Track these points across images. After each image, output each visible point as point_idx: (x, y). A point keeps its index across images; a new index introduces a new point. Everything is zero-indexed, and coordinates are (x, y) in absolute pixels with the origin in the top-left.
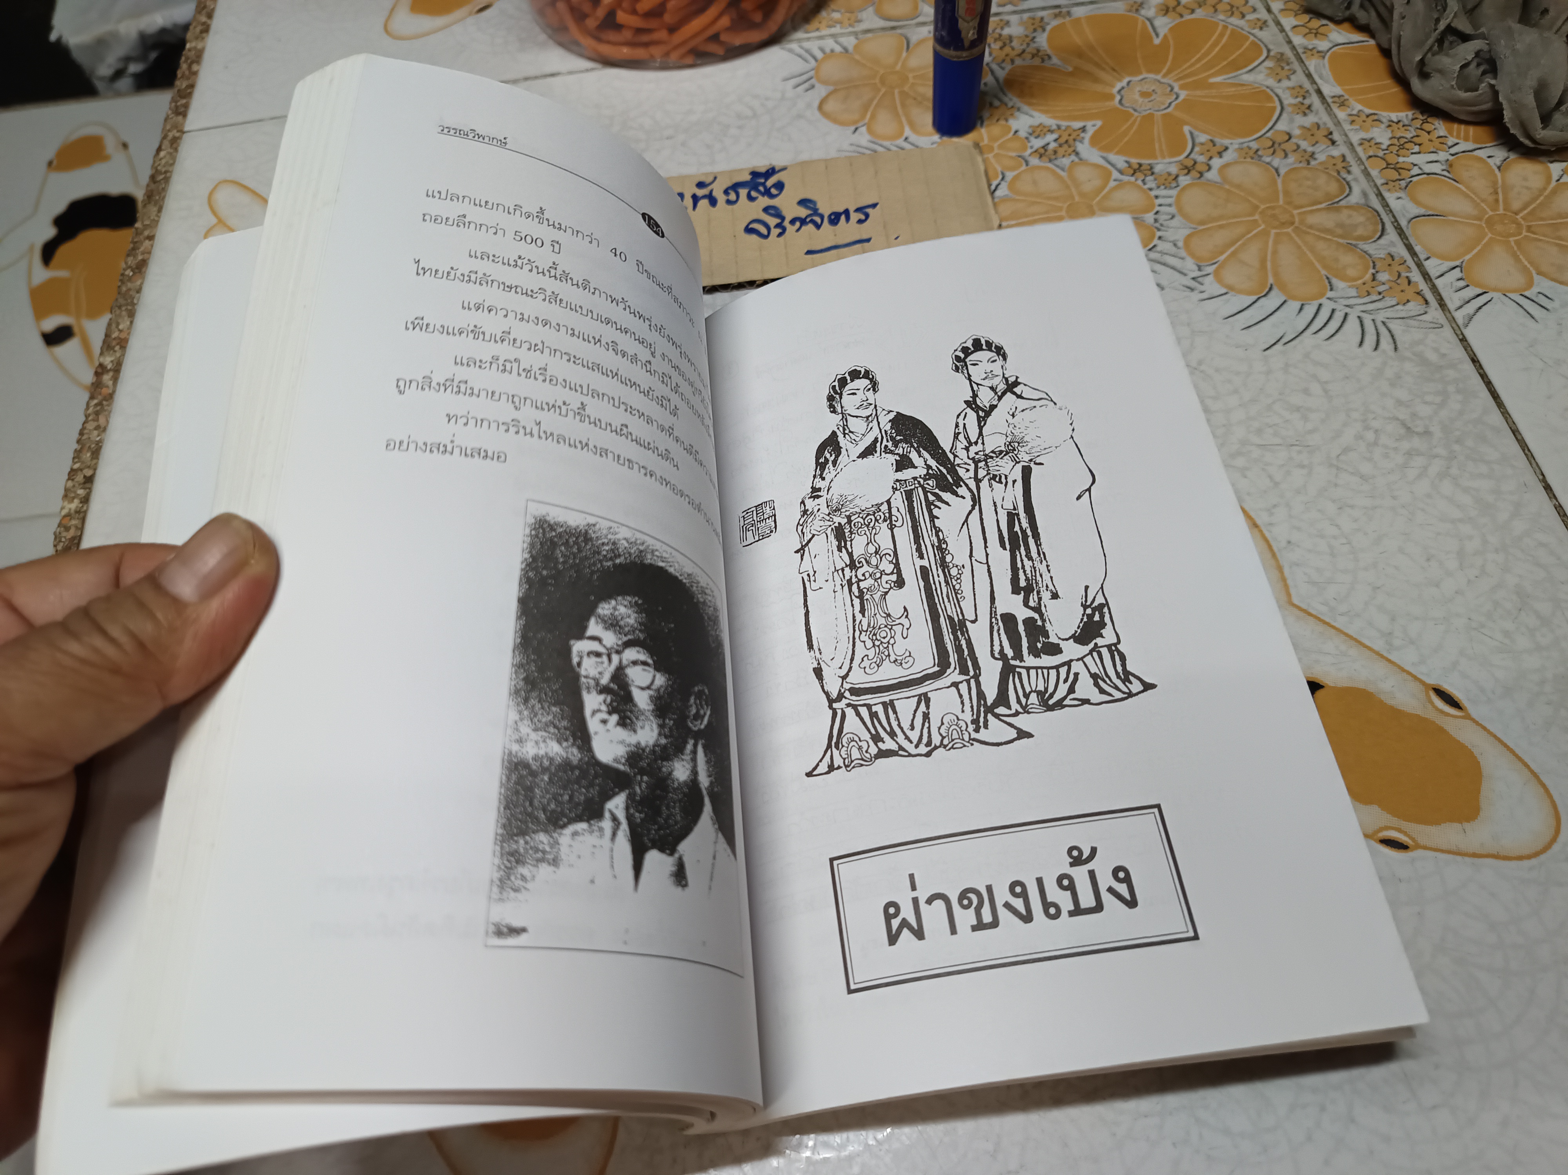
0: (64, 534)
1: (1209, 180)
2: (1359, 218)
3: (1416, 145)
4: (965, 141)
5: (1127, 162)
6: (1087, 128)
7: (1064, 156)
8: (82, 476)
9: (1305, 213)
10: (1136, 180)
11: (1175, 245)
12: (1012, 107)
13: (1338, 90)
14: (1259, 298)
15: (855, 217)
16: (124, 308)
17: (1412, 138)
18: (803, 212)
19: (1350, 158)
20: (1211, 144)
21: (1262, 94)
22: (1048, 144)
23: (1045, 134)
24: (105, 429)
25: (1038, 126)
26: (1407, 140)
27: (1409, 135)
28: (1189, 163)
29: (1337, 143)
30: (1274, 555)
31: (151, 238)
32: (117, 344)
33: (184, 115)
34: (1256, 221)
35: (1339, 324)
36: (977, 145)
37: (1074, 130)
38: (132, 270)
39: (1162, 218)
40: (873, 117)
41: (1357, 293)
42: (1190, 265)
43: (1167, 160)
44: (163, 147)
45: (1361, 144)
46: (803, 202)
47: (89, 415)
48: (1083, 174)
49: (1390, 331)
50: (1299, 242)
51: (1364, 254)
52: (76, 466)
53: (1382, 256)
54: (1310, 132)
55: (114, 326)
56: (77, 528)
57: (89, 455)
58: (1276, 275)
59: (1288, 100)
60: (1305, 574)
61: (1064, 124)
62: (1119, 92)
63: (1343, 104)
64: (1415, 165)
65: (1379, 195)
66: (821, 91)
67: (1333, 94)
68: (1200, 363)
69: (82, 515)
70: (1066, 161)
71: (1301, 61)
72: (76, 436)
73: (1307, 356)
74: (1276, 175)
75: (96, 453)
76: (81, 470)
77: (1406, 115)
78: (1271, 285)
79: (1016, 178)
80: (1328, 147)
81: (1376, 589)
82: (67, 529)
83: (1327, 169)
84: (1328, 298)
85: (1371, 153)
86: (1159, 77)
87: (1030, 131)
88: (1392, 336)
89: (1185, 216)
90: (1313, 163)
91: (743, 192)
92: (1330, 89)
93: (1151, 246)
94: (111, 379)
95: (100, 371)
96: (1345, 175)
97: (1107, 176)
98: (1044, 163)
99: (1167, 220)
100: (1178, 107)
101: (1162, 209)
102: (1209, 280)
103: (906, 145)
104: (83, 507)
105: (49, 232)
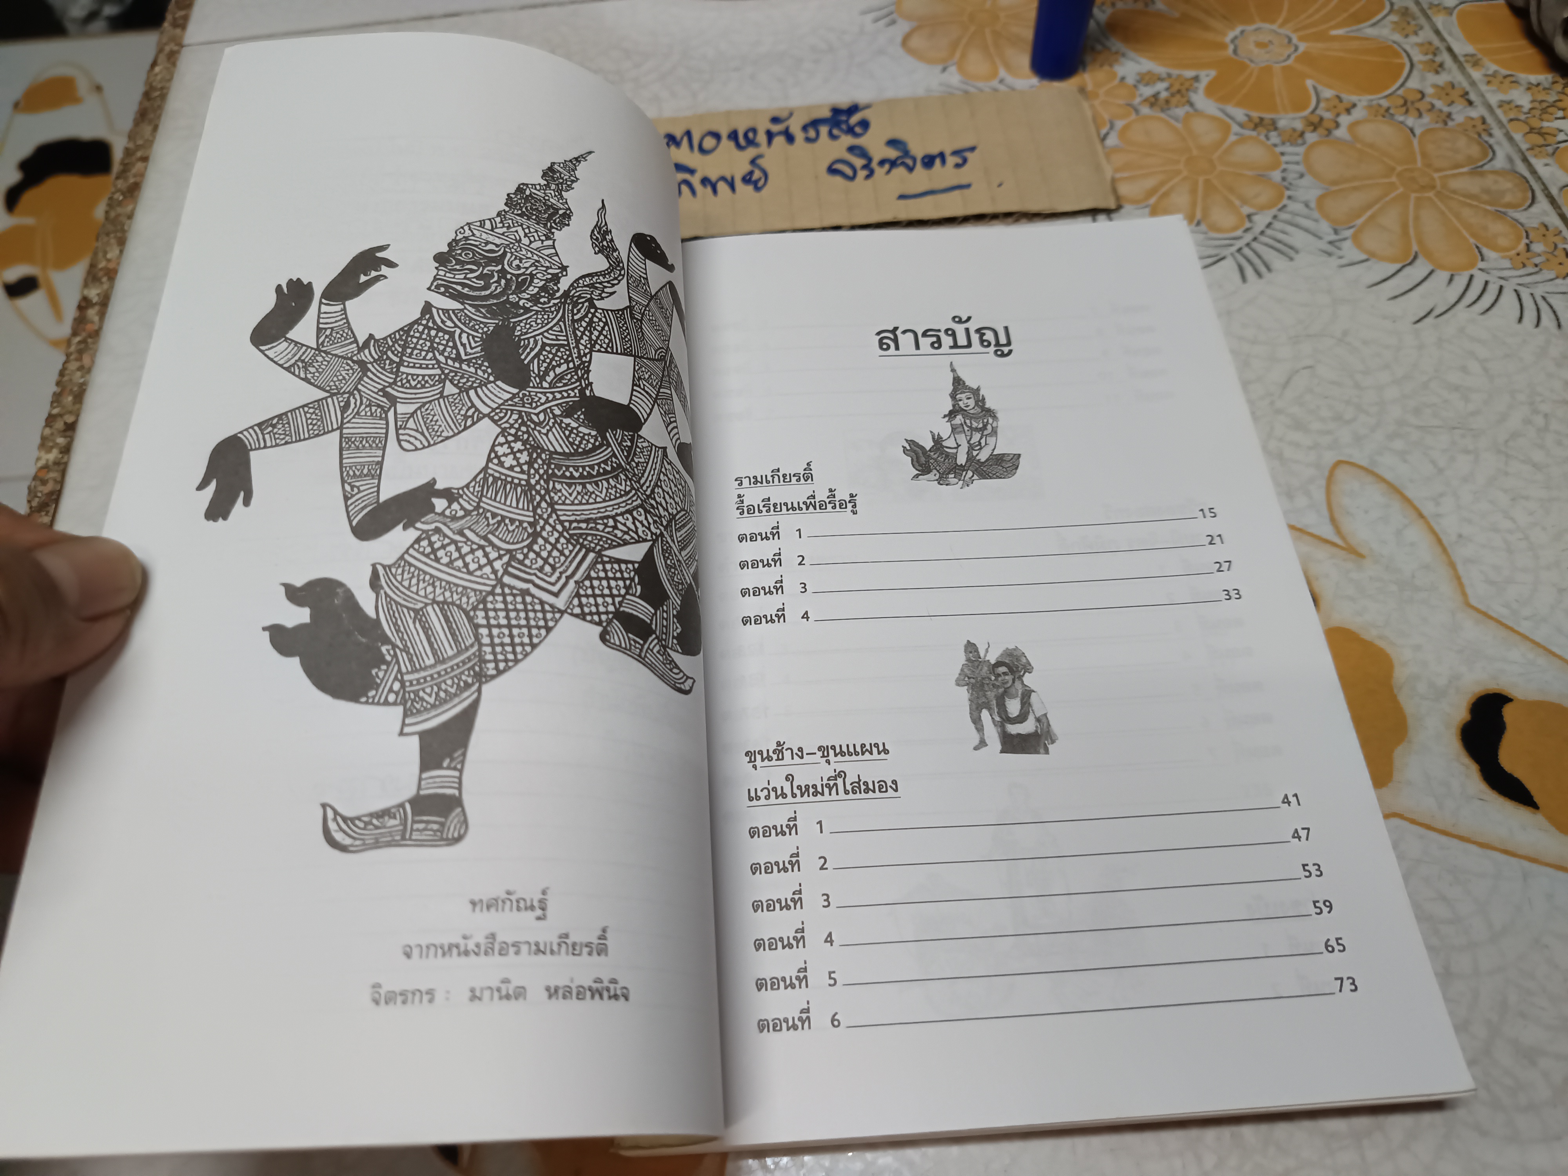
0: (41, 488)
1: (1338, 138)
2: (1506, 184)
3: (1559, 109)
4: (1069, 86)
5: (1247, 115)
6: (1201, 78)
7: (1177, 106)
8: (62, 423)
9: (1446, 176)
10: (1259, 134)
11: (1307, 205)
12: (1117, 52)
13: (1470, 49)
14: (1404, 267)
15: (951, 160)
16: (112, 235)
17: (1555, 101)
18: (893, 154)
19: (1490, 120)
20: (1337, 101)
21: (1387, 50)
22: (1158, 93)
23: (1154, 83)
24: (89, 371)
25: (1145, 74)
26: (1547, 104)
27: (1552, 98)
28: (1315, 120)
29: (1475, 104)
30: (1445, 550)
31: (145, 159)
32: (106, 275)
33: (183, 27)
34: (1393, 183)
35: (1493, 298)
36: (1082, 90)
37: (1187, 80)
38: (123, 194)
39: (1291, 176)
40: (963, 56)
41: (1512, 264)
42: (1325, 227)
43: (1291, 115)
44: (159, 61)
45: (1500, 106)
46: (893, 143)
47: (71, 354)
48: (1200, 126)
49: (1551, 307)
50: (1443, 208)
51: (1515, 222)
52: (55, 411)
53: (1536, 225)
54: (1446, 90)
55: (100, 255)
56: (55, 480)
57: (70, 398)
58: (1420, 242)
59: (1418, 57)
60: (1481, 572)
61: (1175, 72)
62: (1233, 41)
63: (1476, 64)
64: (1561, 131)
65: (1525, 160)
66: (903, 27)
67: (1464, 53)
68: (1345, 333)
69: (62, 467)
70: (1180, 112)
71: (1428, 18)
72: (55, 377)
73: (1462, 330)
74: (1411, 135)
75: (79, 397)
76: (60, 415)
77: (1545, 78)
78: (1416, 253)
79: (1126, 128)
80: (1465, 108)
81: (1561, 591)
82: (44, 482)
83: (1466, 130)
84: (1480, 269)
85: (1512, 116)
86: (1274, 27)
87: (1138, 78)
88: (1554, 312)
89: (1315, 175)
90: (1450, 123)
91: (824, 130)
92: (1462, 47)
93: (1280, 206)
94: (97, 314)
95: (84, 304)
96: (1487, 138)
97: (1227, 130)
98: (1156, 113)
99: (1295, 179)
100: (1298, 59)
101: (1291, 167)
102: (1347, 245)
103: (1002, 88)
104: (62, 457)
105: (14, 177)
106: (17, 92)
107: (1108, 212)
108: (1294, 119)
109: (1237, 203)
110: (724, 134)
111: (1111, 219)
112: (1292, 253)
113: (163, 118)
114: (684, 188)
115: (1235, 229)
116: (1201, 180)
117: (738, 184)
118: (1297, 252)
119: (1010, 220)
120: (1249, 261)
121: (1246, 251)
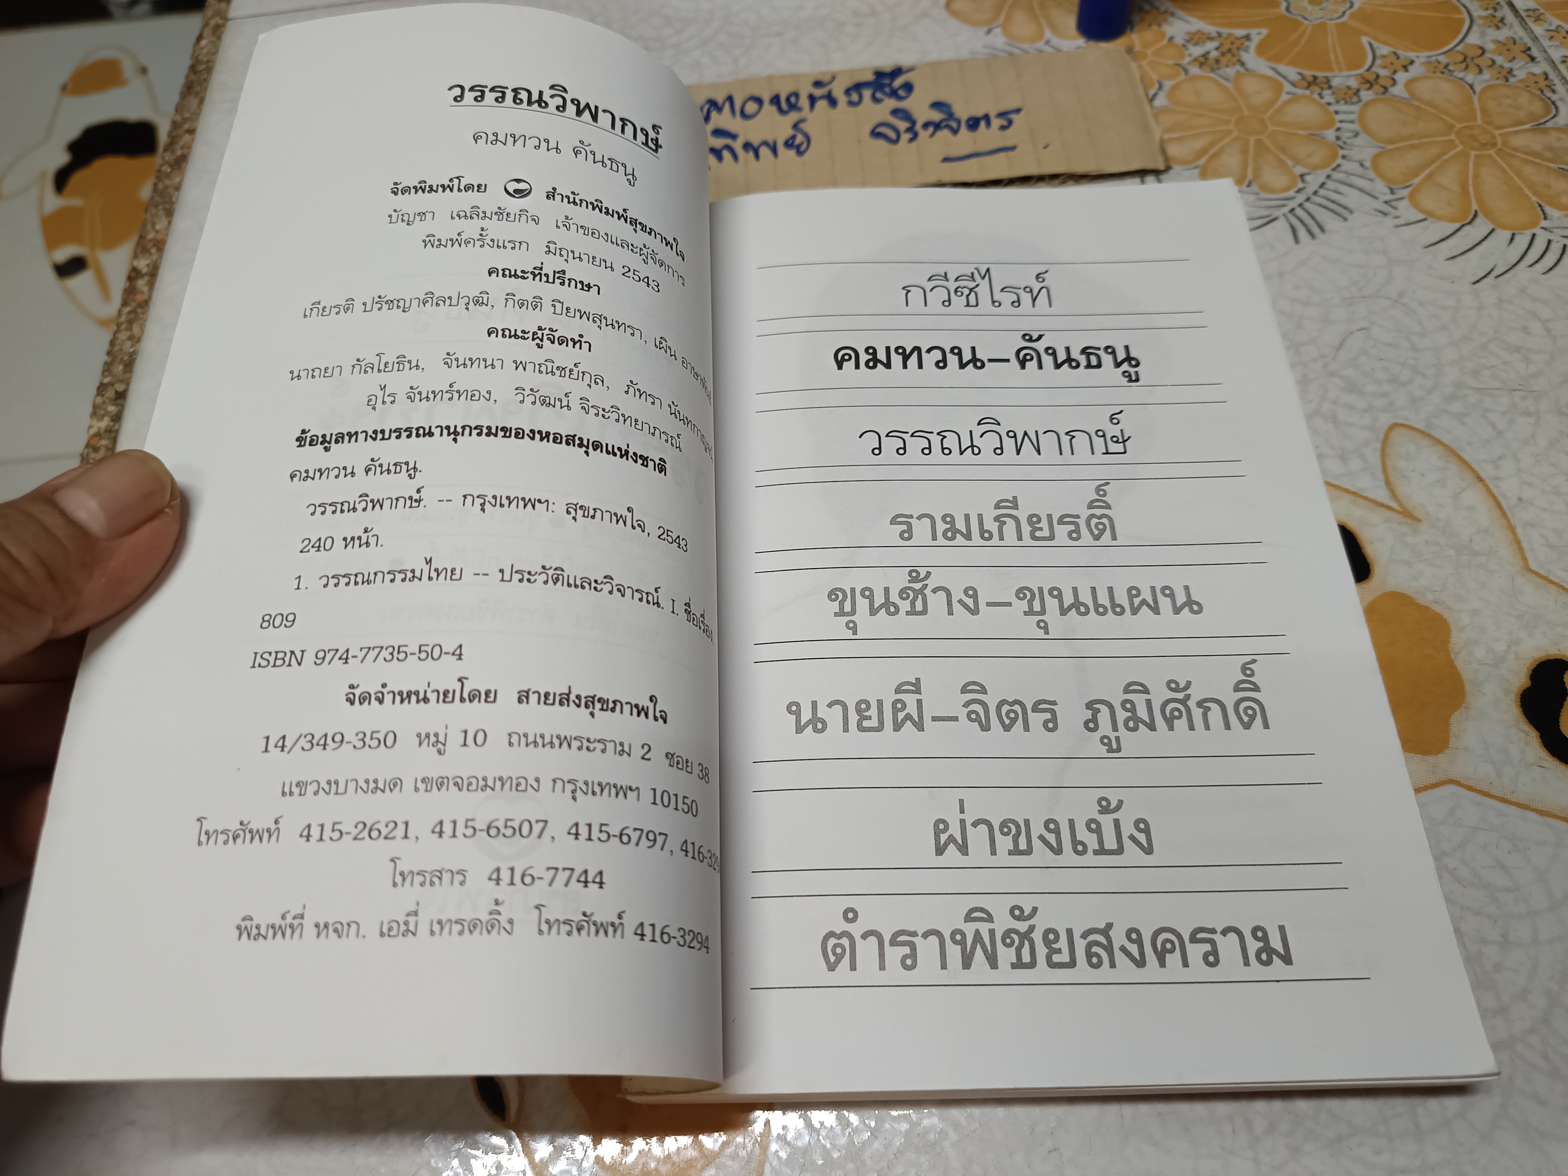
0: (93, 455)
1: (1395, 96)
4: (1116, 46)
5: (1299, 74)
6: (1252, 37)
7: (1227, 66)
8: (113, 392)
9: (1507, 134)
10: (1312, 93)
11: (1362, 165)
12: (1165, 12)
13: (1531, 4)
14: (1463, 226)
15: (996, 123)
16: (161, 207)
18: (937, 116)
19: (1552, 76)
20: (1395, 57)
21: (1447, 5)
22: (1208, 53)
23: (1204, 42)
24: (139, 340)
25: (1195, 34)
28: (1371, 77)
29: (1537, 60)
30: (1504, 514)
31: (192, 131)
32: (155, 245)
33: (228, 1)
34: (1452, 141)
35: (1558, 256)
36: (1130, 50)
37: (1238, 39)
38: (170, 166)
39: (1345, 135)
40: (1008, 17)
42: (1380, 187)
43: (1346, 73)
44: (205, 34)
45: (1564, 62)
46: (937, 105)
47: (121, 324)
48: (1251, 85)
50: (1504, 165)
52: (106, 380)
54: (1507, 46)
55: (149, 227)
56: (107, 448)
57: (121, 367)
58: (1480, 201)
59: (1478, 12)
60: (1542, 536)
61: (1225, 31)
63: (1538, 19)
67: (1526, 8)
68: (1401, 295)
69: (113, 434)
70: (1230, 71)
72: (106, 346)
73: (1523, 290)
74: (1471, 91)
75: (129, 365)
76: (111, 384)
78: (1476, 212)
79: (1175, 88)
80: (1527, 63)
82: (96, 450)
83: (1528, 87)
84: (1542, 228)
87: (1187, 38)
89: (1370, 134)
90: (1512, 80)
91: (867, 93)
93: (1334, 165)
94: (146, 284)
95: (134, 275)
96: (1550, 95)
97: (1279, 89)
98: (1205, 73)
99: (1349, 138)
100: (1352, 16)
101: (1344, 126)
102: (1403, 205)
103: (1048, 49)
104: (114, 425)
105: (63, 158)
106: (64, 75)
107: (1156, 173)
108: (1349, 76)
109: (1290, 163)
110: (766, 99)
111: (1159, 181)
112: (1345, 213)
113: (209, 92)
114: (726, 154)
115: (1287, 189)
116: (1252, 140)
117: (781, 148)
118: (1351, 212)
119: (1056, 182)
120: (1302, 221)
121: (1299, 212)
